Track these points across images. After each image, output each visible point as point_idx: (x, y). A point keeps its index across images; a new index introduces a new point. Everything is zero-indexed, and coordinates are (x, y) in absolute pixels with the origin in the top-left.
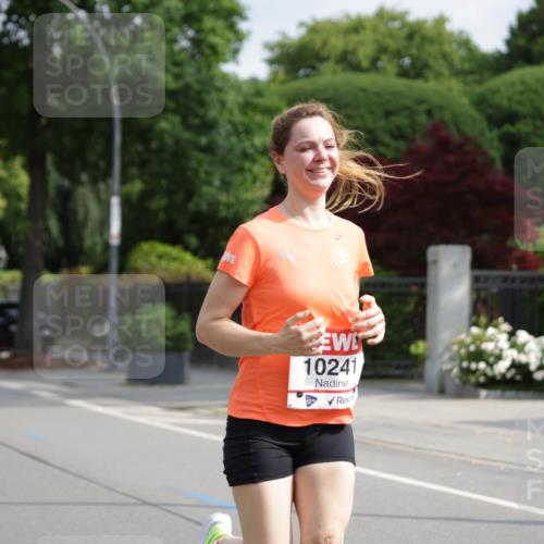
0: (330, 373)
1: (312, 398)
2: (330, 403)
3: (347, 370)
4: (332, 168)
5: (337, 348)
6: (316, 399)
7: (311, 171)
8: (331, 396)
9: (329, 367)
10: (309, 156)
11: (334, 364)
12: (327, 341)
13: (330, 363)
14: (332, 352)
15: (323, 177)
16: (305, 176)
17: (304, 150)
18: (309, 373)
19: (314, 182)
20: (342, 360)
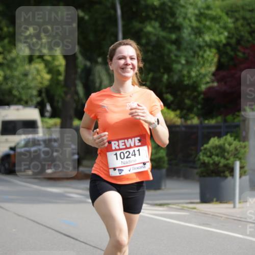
0: (127, 157)
1: (121, 170)
2: (130, 171)
3: (135, 155)
4: (133, 68)
5: (128, 146)
6: (123, 170)
7: (123, 69)
8: (129, 168)
9: (126, 155)
10: (122, 62)
11: (128, 153)
12: (123, 144)
13: (126, 153)
14: (127, 148)
15: (128, 72)
16: (120, 71)
17: (120, 59)
18: (117, 159)
19: (124, 74)
20: (131, 150)
